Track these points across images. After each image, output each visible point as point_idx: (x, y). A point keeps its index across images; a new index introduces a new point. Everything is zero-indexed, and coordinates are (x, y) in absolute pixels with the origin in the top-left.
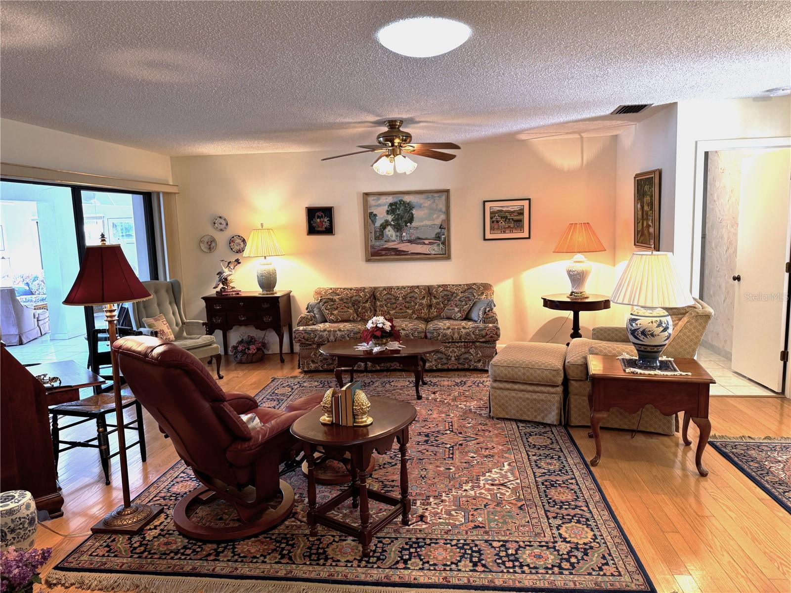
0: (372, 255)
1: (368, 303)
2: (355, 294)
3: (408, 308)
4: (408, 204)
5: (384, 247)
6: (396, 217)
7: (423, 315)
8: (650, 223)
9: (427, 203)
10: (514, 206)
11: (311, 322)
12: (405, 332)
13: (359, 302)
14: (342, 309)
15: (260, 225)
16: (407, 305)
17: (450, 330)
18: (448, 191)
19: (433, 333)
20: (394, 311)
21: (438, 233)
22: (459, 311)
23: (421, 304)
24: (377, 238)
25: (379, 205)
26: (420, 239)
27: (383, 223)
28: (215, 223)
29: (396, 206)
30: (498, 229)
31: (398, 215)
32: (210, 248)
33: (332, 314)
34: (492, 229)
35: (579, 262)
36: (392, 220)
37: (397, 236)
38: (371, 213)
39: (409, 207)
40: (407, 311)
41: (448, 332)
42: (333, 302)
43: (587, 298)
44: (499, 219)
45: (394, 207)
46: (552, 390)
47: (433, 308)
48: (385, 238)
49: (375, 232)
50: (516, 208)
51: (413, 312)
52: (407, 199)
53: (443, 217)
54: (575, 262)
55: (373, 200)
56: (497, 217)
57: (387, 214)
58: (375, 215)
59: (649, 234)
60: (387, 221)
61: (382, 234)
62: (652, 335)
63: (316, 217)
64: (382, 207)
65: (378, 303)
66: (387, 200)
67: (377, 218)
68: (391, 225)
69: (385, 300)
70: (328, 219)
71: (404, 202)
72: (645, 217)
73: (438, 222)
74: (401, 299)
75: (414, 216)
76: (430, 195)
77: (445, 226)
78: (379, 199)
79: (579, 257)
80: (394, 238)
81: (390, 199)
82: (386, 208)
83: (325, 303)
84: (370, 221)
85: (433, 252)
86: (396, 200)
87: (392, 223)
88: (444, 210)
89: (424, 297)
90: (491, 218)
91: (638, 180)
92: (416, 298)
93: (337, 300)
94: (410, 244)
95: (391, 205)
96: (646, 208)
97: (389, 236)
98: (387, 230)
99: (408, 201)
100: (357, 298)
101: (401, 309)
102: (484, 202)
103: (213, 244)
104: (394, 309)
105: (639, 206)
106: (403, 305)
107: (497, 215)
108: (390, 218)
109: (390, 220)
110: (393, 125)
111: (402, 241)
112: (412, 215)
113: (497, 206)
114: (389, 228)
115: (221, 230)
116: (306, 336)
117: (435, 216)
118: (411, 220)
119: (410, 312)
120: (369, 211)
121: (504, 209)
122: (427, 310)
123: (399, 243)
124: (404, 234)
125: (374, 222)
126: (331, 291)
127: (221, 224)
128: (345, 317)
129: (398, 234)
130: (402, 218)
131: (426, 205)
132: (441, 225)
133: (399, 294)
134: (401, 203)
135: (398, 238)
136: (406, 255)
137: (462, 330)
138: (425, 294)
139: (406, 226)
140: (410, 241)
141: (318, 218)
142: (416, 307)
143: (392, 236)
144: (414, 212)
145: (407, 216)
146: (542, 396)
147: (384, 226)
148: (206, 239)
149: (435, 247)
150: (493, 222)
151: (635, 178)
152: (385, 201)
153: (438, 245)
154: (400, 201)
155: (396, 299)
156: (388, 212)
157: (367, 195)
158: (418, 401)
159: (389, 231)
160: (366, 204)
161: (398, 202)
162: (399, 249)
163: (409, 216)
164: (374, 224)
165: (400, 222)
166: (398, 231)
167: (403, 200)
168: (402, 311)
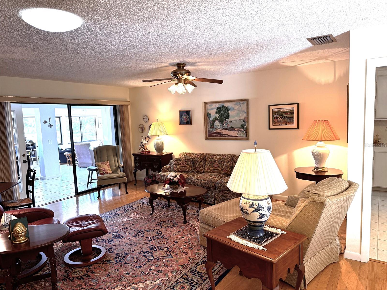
0: (209, 136)
1: (202, 163)
2: (196, 157)
3: (219, 167)
4: (227, 108)
5: (214, 132)
6: (221, 115)
7: (227, 172)
9: (237, 107)
10: (288, 108)
11: (167, 170)
12: (204, 182)
13: (197, 161)
14: (183, 165)
16: (219, 165)
18: (247, 100)
19: (218, 184)
20: (212, 168)
21: (242, 125)
23: (227, 166)
24: (211, 127)
25: (212, 109)
26: (232, 127)
27: (214, 119)
28: (144, 119)
29: (221, 109)
30: (278, 122)
31: (222, 114)
32: (142, 130)
33: (176, 167)
34: (274, 122)
35: (320, 146)
36: (219, 117)
37: (221, 126)
38: (208, 113)
39: (227, 110)
40: (219, 169)
42: (180, 160)
44: (278, 116)
45: (219, 110)
48: (215, 127)
49: (210, 123)
50: (289, 110)
51: (222, 170)
52: (226, 105)
53: (245, 115)
54: (317, 147)
55: (209, 106)
56: (277, 115)
57: (216, 114)
58: (210, 114)
60: (216, 118)
61: (213, 125)
63: (183, 115)
64: (213, 110)
65: (206, 163)
66: (216, 106)
67: (211, 116)
68: (218, 120)
69: (209, 162)
70: (189, 116)
71: (224, 107)
73: (242, 118)
74: (217, 161)
75: (230, 115)
76: (238, 102)
77: (246, 121)
78: (212, 105)
79: (320, 143)
80: (219, 127)
81: (217, 106)
82: (215, 110)
83: (175, 161)
84: (207, 117)
85: (240, 136)
86: (220, 106)
87: (219, 119)
88: (246, 111)
89: (229, 162)
90: (273, 116)
92: (224, 162)
93: (182, 160)
95: (218, 108)
97: (217, 126)
98: (216, 122)
99: (227, 106)
100: (196, 159)
101: (216, 167)
102: (269, 106)
103: (144, 129)
104: (212, 167)
106: (217, 166)
107: (277, 114)
108: (217, 116)
109: (217, 117)
110: (179, 66)
111: (223, 129)
113: (277, 108)
114: (217, 121)
115: (146, 122)
116: (161, 178)
117: (241, 115)
118: (228, 117)
119: (220, 169)
120: (207, 112)
121: (281, 110)
122: (230, 169)
123: (222, 130)
124: (224, 125)
125: (209, 118)
126: (185, 154)
127: (146, 119)
128: (183, 169)
129: (221, 125)
130: (223, 116)
131: (236, 108)
132: (244, 120)
133: (217, 159)
134: (223, 107)
136: (225, 136)
138: (229, 160)
139: (226, 120)
140: (228, 129)
142: (224, 167)
143: (218, 126)
144: (230, 112)
145: (226, 115)
147: (214, 120)
148: (141, 126)
149: (241, 133)
150: (274, 118)
152: (215, 106)
153: (243, 131)
154: (222, 106)
155: (215, 161)
156: (216, 113)
157: (206, 103)
159: (217, 123)
160: (205, 109)
161: (222, 107)
162: (222, 133)
163: (227, 115)
164: (210, 120)
165: (222, 118)
166: (221, 123)
167: (224, 105)
168: (216, 169)
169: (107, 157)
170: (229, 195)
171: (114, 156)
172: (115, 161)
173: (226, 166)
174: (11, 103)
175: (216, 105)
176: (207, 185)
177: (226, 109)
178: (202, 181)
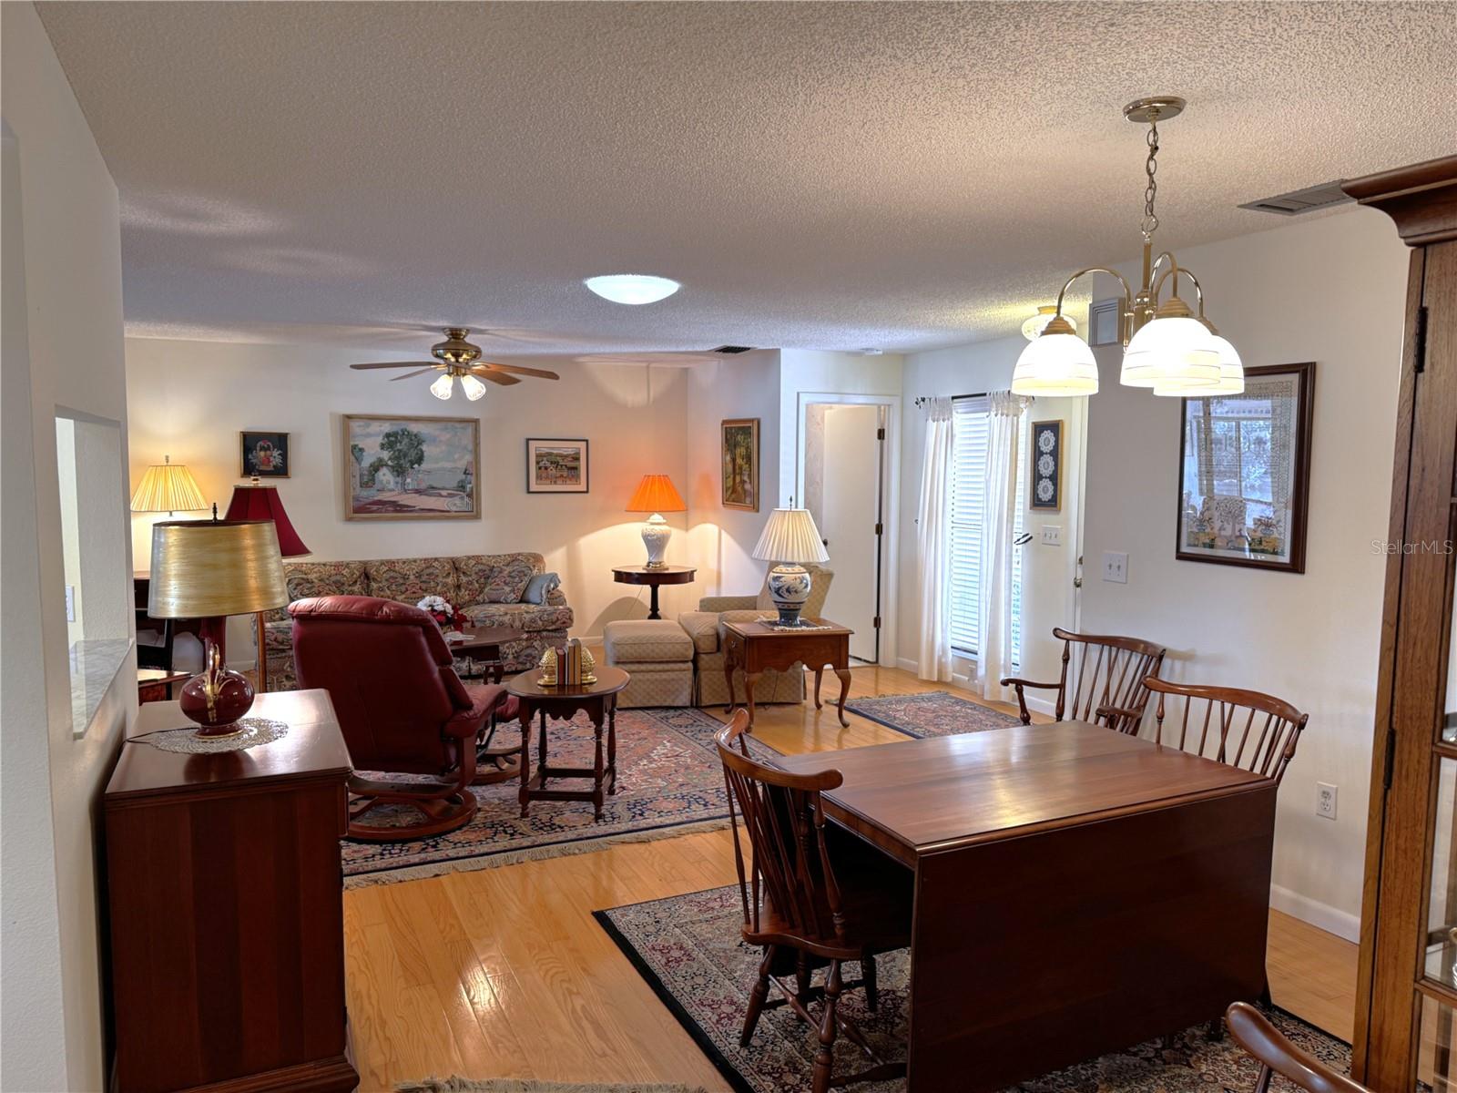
0: (356, 512)
2: (333, 572)
3: (425, 591)
4: (416, 436)
5: (376, 499)
6: (397, 453)
8: (746, 478)
9: (446, 436)
10: (567, 448)
11: (277, 616)
13: (343, 584)
15: (164, 458)
16: (424, 586)
17: (508, 617)
18: (476, 421)
20: (403, 596)
21: (462, 481)
22: (513, 591)
23: (445, 585)
24: (364, 485)
25: (369, 435)
26: (433, 488)
27: (374, 463)
29: (396, 438)
30: (547, 478)
31: (400, 451)
34: (539, 477)
35: (656, 523)
36: (390, 459)
37: (397, 483)
38: (354, 447)
39: (416, 441)
41: (507, 619)
43: (667, 569)
44: (548, 464)
45: (393, 439)
46: (683, 666)
47: (463, 590)
48: (377, 486)
49: (361, 475)
50: (571, 452)
52: (414, 428)
53: (468, 457)
54: (652, 524)
55: (360, 426)
56: (545, 462)
57: (382, 449)
58: (362, 450)
59: (745, 491)
60: (380, 460)
61: (373, 480)
62: (796, 592)
63: (258, 448)
64: (373, 439)
65: (375, 585)
66: (382, 428)
67: (364, 454)
68: (387, 465)
69: (387, 580)
70: (280, 452)
71: (409, 432)
72: (737, 471)
73: (462, 464)
74: (412, 577)
75: (425, 454)
76: (450, 424)
77: (472, 471)
78: (368, 426)
79: (657, 518)
80: (392, 486)
81: (387, 427)
82: (380, 440)
83: (297, 585)
84: (352, 458)
85: (454, 509)
86: (395, 428)
87: (390, 463)
88: (470, 447)
89: (448, 574)
90: (538, 463)
91: (726, 428)
92: (437, 576)
93: (316, 581)
94: (417, 495)
95: (388, 435)
96: (739, 461)
97: (384, 482)
98: (380, 473)
99: (416, 432)
100: (338, 577)
101: (414, 593)
102: (528, 440)
104: (402, 593)
105: (728, 458)
106: (418, 587)
107: (545, 459)
108: (386, 455)
109: (386, 459)
110: (457, 334)
111: (406, 491)
112: (422, 452)
113: (545, 447)
114: (384, 470)
116: (280, 637)
117: (456, 456)
118: (420, 460)
120: (352, 443)
121: (555, 452)
122: (453, 592)
123: (400, 494)
124: (409, 480)
125: (358, 460)
129: (399, 479)
130: (405, 456)
131: (443, 439)
132: (466, 470)
133: (408, 570)
134: (404, 434)
135: (399, 485)
136: (411, 511)
137: (525, 615)
139: (412, 468)
140: (418, 492)
141: (261, 450)
142: (439, 588)
143: (389, 483)
144: (424, 447)
145: (413, 454)
146: (672, 675)
147: (376, 468)
149: (457, 501)
150: (540, 468)
151: (722, 425)
152: (378, 429)
153: (462, 498)
154: (402, 430)
155: (405, 577)
156: (382, 446)
157: (349, 417)
159: (384, 475)
160: (346, 433)
161: (400, 433)
162: (400, 503)
163: (417, 454)
164: (360, 464)
165: (402, 462)
166: (398, 476)
167: (408, 429)
168: (417, 595)
173: (443, 586)
175: (381, 426)
177: (413, 438)
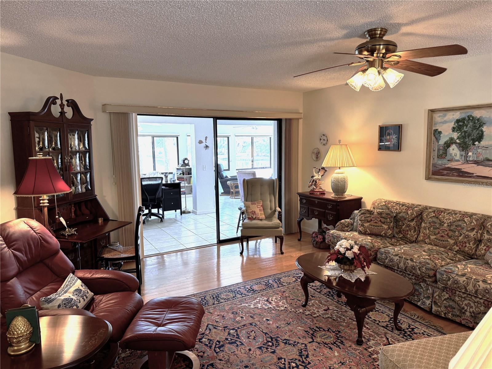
0: (433, 174)
1: (414, 222)
2: (404, 211)
3: (450, 237)
4: (478, 120)
5: (447, 166)
6: (463, 134)
7: (466, 249)
11: (346, 228)
12: (412, 263)
13: (405, 219)
14: (376, 223)
16: (451, 233)
17: (464, 278)
19: (443, 275)
20: (435, 237)
23: (467, 237)
24: (440, 157)
25: (445, 122)
26: (489, 160)
27: (447, 141)
28: (321, 140)
29: (464, 122)
31: (465, 132)
32: (317, 158)
33: (362, 225)
36: (458, 138)
37: (462, 156)
38: (436, 131)
39: (478, 124)
40: (449, 240)
41: (462, 280)
42: (370, 214)
45: (461, 123)
47: (483, 245)
48: (448, 157)
49: (439, 150)
51: (456, 243)
52: (477, 114)
55: (439, 117)
57: (453, 131)
58: (440, 133)
60: (452, 139)
61: (445, 153)
63: (387, 134)
64: (447, 124)
65: (423, 225)
67: (441, 135)
68: (456, 143)
69: (430, 223)
70: (396, 136)
71: (473, 117)
74: (446, 225)
75: (485, 133)
78: (445, 116)
80: (458, 157)
81: (457, 115)
82: (452, 125)
83: (362, 214)
84: (433, 137)
86: (463, 116)
87: (458, 141)
89: (473, 229)
92: (463, 228)
93: (375, 213)
94: (475, 165)
95: (458, 121)
97: (453, 155)
98: (451, 148)
99: (478, 117)
100: (404, 215)
101: (442, 236)
103: (319, 155)
104: (435, 234)
106: (446, 233)
108: (455, 135)
109: (456, 138)
111: (467, 162)
112: (482, 132)
114: (454, 146)
115: (324, 145)
116: (332, 240)
118: (480, 138)
119: (451, 242)
120: (434, 128)
122: (474, 244)
123: (463, 164)
124: (470, 154)
125: (438, 140)
126: (384, 203)
127: (324, 140)
128: (376, 230)
129: (463, 153)
130: (469, 135)
133: (446, 219)
134: (469, 119)
135: (463, 158)
136: (470, 177)
138: (474, 225)
139: (474, 145)
140: (477, 163)
141: (388, 135)
142: (460, 238)
143: (456, 155)
144: (484, 129)
145: (475, 133)
147: (448, 145)
148: (315, 151)
152: (451, 117)
154: (468, 117)
155: (442, 223)
156: (454, 129)
157: (433, 111)
158: (354, 346)
159: (453, 149)
160: (431, 121)
161: (467, 118)
162: (463, 170)
163: (478, 134)
164: (438, 143)
165: (467, 140)
166: (463, 151)
167: (472, 115)
168: (443, 239)
169: (261, 194)
170: (466, 302)
171: (270, 194)
172: (270, 201)
173: (465, 237)
174: (138, 115)
175: (453, 115)
176: (419, 272)
177: (476, 121)
178: (409, 261)
